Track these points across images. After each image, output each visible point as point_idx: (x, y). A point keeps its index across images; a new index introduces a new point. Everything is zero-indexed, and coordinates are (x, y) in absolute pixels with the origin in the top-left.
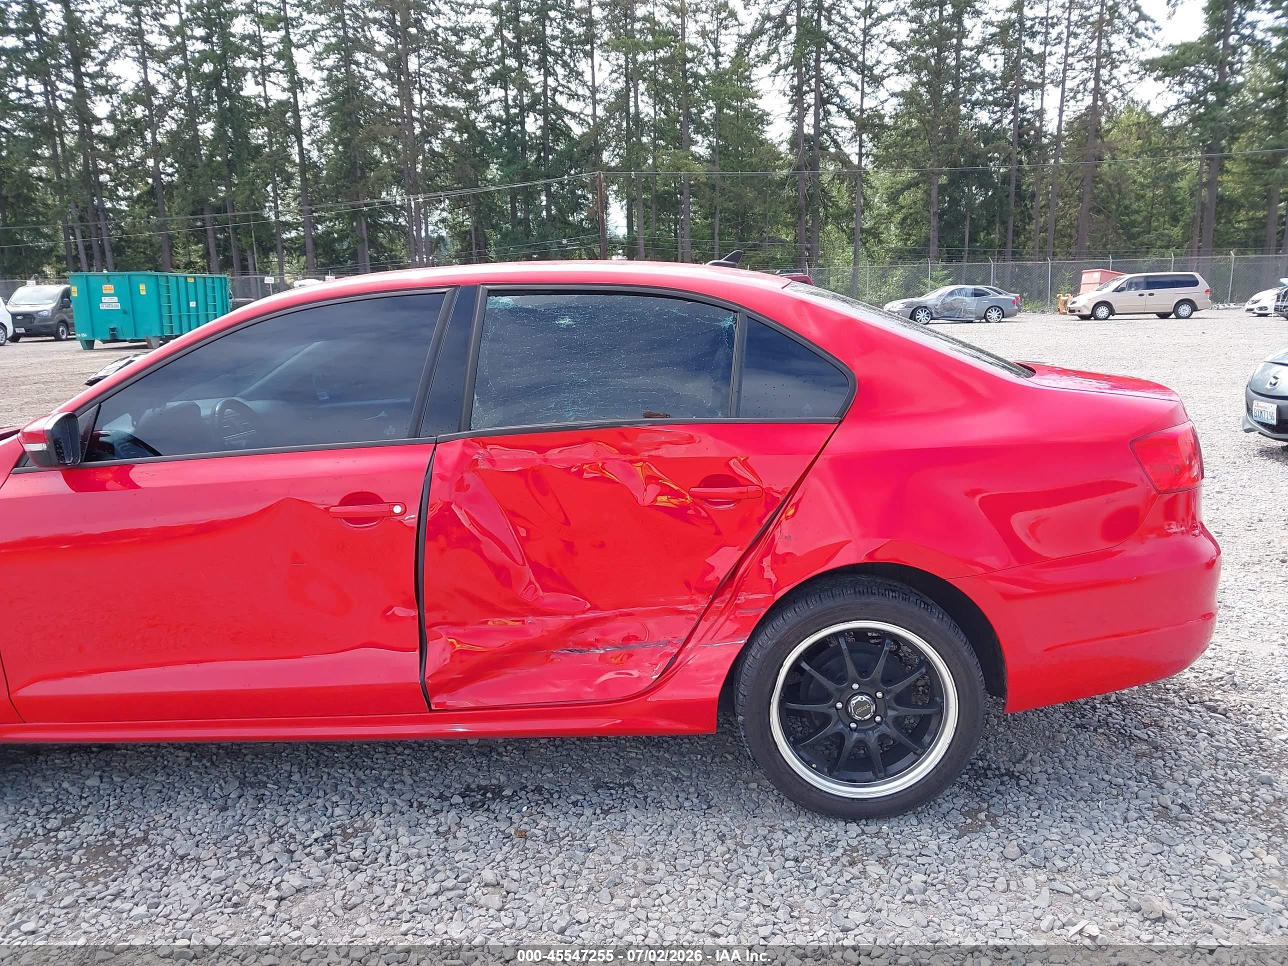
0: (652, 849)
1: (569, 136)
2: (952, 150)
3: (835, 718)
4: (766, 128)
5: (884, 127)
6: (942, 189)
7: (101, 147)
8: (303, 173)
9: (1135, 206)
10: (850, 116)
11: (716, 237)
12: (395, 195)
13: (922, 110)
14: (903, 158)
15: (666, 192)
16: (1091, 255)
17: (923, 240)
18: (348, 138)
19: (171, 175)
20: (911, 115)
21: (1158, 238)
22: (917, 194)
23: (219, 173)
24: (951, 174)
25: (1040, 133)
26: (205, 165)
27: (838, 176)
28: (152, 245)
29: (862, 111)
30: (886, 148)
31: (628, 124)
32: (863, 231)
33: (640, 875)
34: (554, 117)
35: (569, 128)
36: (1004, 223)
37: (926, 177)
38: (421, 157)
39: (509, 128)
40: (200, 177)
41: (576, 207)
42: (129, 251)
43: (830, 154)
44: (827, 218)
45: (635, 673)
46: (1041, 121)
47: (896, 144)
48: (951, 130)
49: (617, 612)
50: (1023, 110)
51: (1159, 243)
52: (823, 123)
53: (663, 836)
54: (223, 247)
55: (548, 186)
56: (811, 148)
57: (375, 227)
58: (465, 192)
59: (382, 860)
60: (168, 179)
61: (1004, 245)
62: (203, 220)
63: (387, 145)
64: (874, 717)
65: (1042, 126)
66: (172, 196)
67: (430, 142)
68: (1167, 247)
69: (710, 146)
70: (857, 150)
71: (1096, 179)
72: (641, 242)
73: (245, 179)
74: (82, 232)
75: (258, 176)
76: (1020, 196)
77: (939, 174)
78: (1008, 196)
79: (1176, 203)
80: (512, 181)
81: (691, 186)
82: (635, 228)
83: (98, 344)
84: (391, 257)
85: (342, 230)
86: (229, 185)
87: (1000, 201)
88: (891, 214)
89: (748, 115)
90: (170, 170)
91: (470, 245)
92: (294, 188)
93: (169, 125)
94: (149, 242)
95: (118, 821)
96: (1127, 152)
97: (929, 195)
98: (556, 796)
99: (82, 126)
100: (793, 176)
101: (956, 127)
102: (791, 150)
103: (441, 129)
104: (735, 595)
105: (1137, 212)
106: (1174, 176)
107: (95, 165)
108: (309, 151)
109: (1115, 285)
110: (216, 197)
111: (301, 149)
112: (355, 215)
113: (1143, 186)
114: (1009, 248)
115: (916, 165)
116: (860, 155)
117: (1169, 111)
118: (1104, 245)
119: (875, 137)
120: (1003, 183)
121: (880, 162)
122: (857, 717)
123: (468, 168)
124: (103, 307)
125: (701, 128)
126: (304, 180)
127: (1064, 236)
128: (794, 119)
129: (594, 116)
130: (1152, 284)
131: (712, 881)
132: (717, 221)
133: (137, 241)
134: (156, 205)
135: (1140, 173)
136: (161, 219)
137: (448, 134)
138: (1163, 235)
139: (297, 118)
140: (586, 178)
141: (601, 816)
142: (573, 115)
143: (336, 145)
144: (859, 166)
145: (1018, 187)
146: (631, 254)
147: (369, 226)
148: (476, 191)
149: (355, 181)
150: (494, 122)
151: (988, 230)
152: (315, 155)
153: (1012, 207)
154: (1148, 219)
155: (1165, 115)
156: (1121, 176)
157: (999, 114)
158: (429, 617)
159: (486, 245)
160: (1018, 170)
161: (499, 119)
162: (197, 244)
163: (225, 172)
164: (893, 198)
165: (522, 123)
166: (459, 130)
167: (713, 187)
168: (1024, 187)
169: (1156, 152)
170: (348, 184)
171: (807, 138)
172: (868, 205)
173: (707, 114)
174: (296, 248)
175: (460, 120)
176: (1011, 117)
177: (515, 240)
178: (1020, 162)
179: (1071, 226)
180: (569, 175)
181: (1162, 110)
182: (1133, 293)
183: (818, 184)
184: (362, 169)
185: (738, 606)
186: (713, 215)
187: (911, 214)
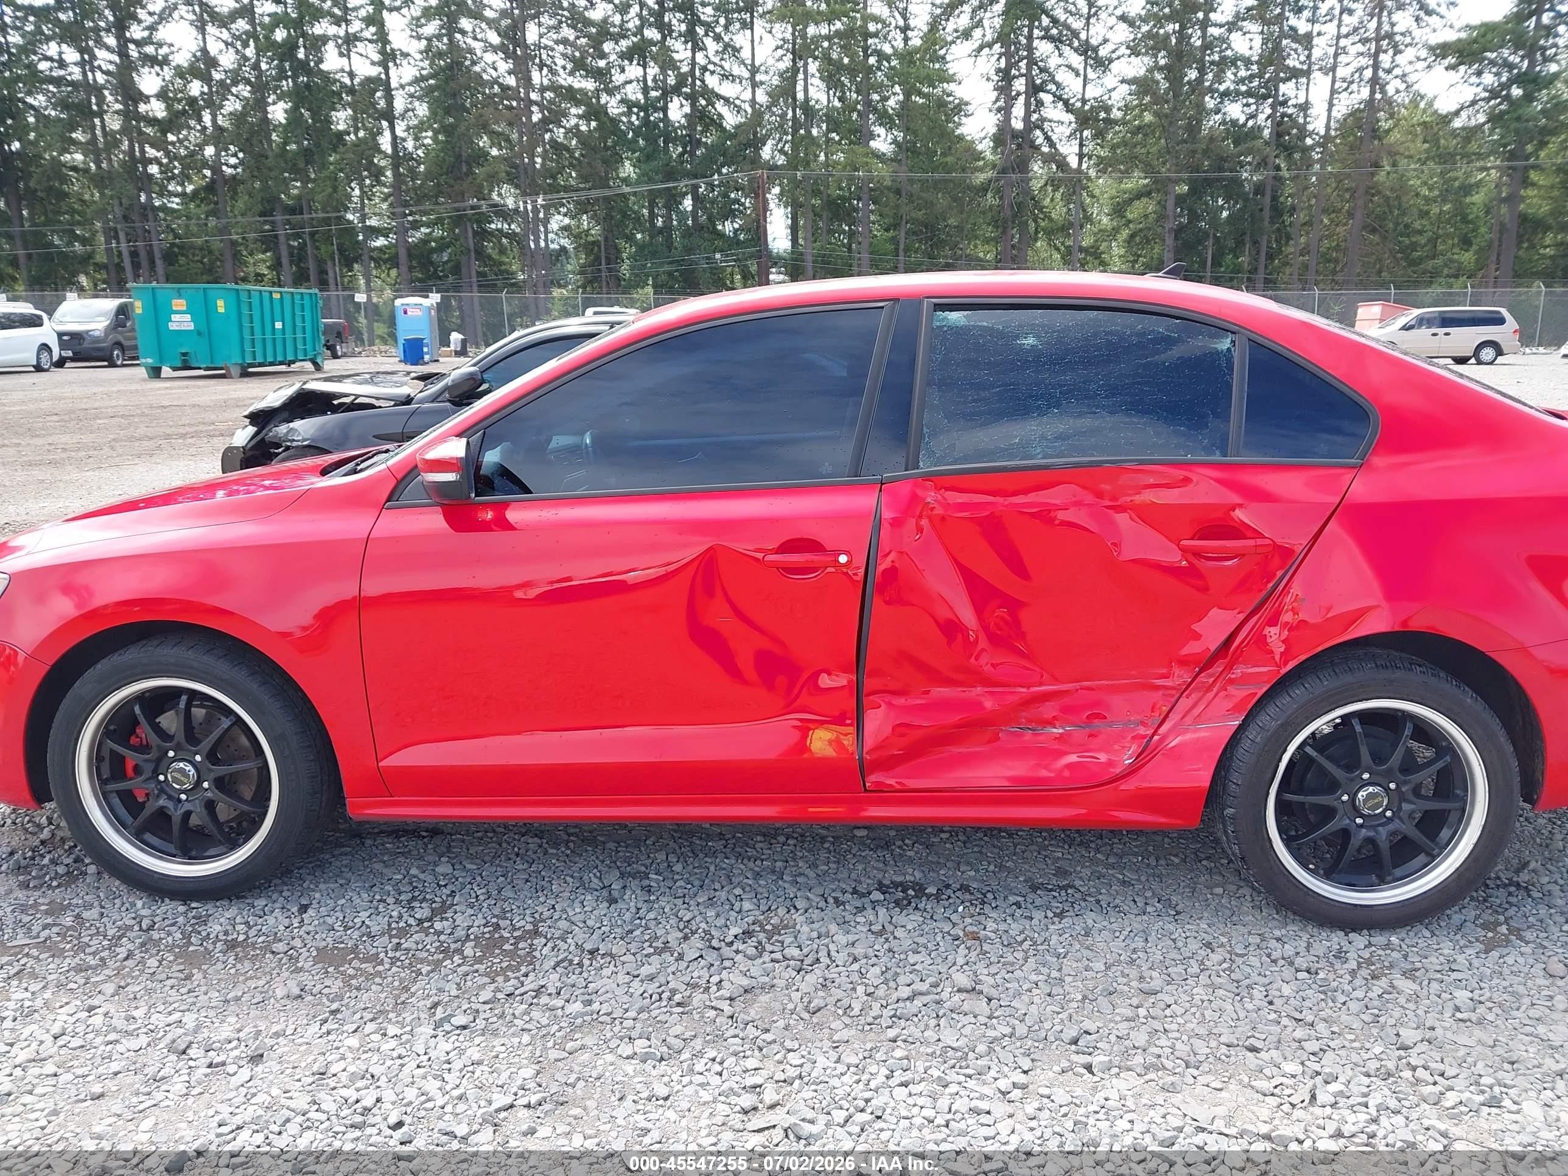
0: (1134, 956)
1: (721, 125)
2: (1194, 152)
3: (1340, 813)
4: (964, 120)
5: (1109, 121)
6: (1180, 200)
7: (149, 130)
8: (395, 167)
9: (1417, 225)
10: (1068, 107)
11: (901, 253)
12: (507, 196)
13: (1158, 100)
14: (1132, 161)
15: (840, 197)
16: (1363, 284)
17: (1155, 263)
18: (451, 125)
19: (235, 167)
20: (1143, 108)
21: (1446, 265)
22: (1149, 206)
23: (295, 165)
24: (1191, 182)
25: (1303, 132)
26: (277, 156)
27: (1053, 183)
28: (210, 252)
29: (1084, 101)
30: (1113, 148)
31: (794, 111)
32: (1081, 249)
33: (1134, 984)
34: (703, 102)
35: (720, 116)
36: (1255, 243)
37: (1160, 186)
38: (539, 150)
39: (647, 116)
40: (270, 169)
41: (729, 214)
42: (182, 260)
43: (1042, 154)
44: (1037, 232)
45: (1103, 757)
46: (1306, 116)
47: (1124, 143)
48: (1193, 129)
49: (1077, 685)
50: (1284, 103)
51: (1446, 271)
52: (1035, 117)
53: (1139, 943)
54: (298, 257)
55: (696, 187)
56: (1019, 146)
57: (483, 234)
58: (595, 193)
59: (825, 960)
60: (230, 171)
61: (1254, 270)
62: (273, 223)
63: (499, 134)
64: (1384, 811)
65: (1306, 123)
66: (236, 193)
67: (551, 131)
68: (1456, 277)
69: (895, 141)
70: (1076, 149)
71: (1372, 191)
72: (809, 258)
73: (326, 173)
74: (127, 234)
75: (341, 171)
76: (1277, 211)
77: (1177, 182)
78: (1261, 210)
79: (1468, 222)
80: (651, 181)
81: (871, 190)
82: (801, 241)
83: (166, 371)
84: (501, 272)
85: (442, 238)
86: (306, 180)
87: (1252, 216)
88: (1116, 230)
89: (941, 104)
90: (233, 161)
91: (598, 259)
92: (384, 185)
93: (232, 105)
94: (206, 249)
95: (497, 911)
96: (1411, 157)
97: (1165, 207)
98: (990, 896)
99: (126, 105)
100: (997, 180)
101: (1199, 122)
102: (995, 148)
103: (565, 114)
104: (1229, 667)
105: (1420, 232)
106: (1467, 189)
107: (143, 151)
108: (404, 140)
109: (1402, 321)
110: (288, 195)
111: (394, 137)
112: (459, 220)
113: (1427, 200)
114: (1261, 275)
115: (1149, 169)
116: (1081, 156)
117: (1462, 109)
118: (1380, 272)
119: (1099, 134)
120: (1256, 194)
121: (1103, 165)
122: (1366, 812)
123: (598, 164)
124: (173, 326)
125: (885, 119)
126: (396, 174)
127: (1329, 261)
128: (999, 110)
129: (753, 102)
130: (1447, 321)
131: (1221, 992)
132: (903, 234)
133: (192, 246)
134: (216, 203)
135: (1425, 183)
136: (224, 221)
137: (573, 121)
138: (1451, 261)
139: (389, 98)
140: (742, 178)
141: (1056, 919)
142: (727, 100)
143: (436, 132)
144: (1079, 170)
145: (1274, 198)
146: (796, 273)
147: (475, 233)
148: (607, 193)
149: (460, 178)
150: (630, 108)
151: (1236, 251)
152: (410, 145)
153: (1266, 223)
154: (1433, 241)
155: (1457, 113)
156: (1401, 187)
157: (1254, 107)
158: (869, 684)
159: (618, 259)
160: (1275, 178)
161: (636, 104)
162: (264, 252)
163: (301, 165)
164: (1119, 210)
165: (665, 110)
166: (586, 117)
167: (898, 192)
168: (1282, 199)
169: (1446, 158)
170: (451, 182)
171: (1015, 135)
172: (1088, 219)
173: (892, 102)
174: (387, 259)
175: (589, 105)
176: (1268, 111)
177: (654, 254)
178: (1278, 168)
179: (1337, 248)
180: (720, 174)
181: (1453, 108)
182: (1425, 332)
183: (1028, 191)
184: (468, 164)
185: (1232, 682)
186: (896, 226)
187: (1141, 230)
